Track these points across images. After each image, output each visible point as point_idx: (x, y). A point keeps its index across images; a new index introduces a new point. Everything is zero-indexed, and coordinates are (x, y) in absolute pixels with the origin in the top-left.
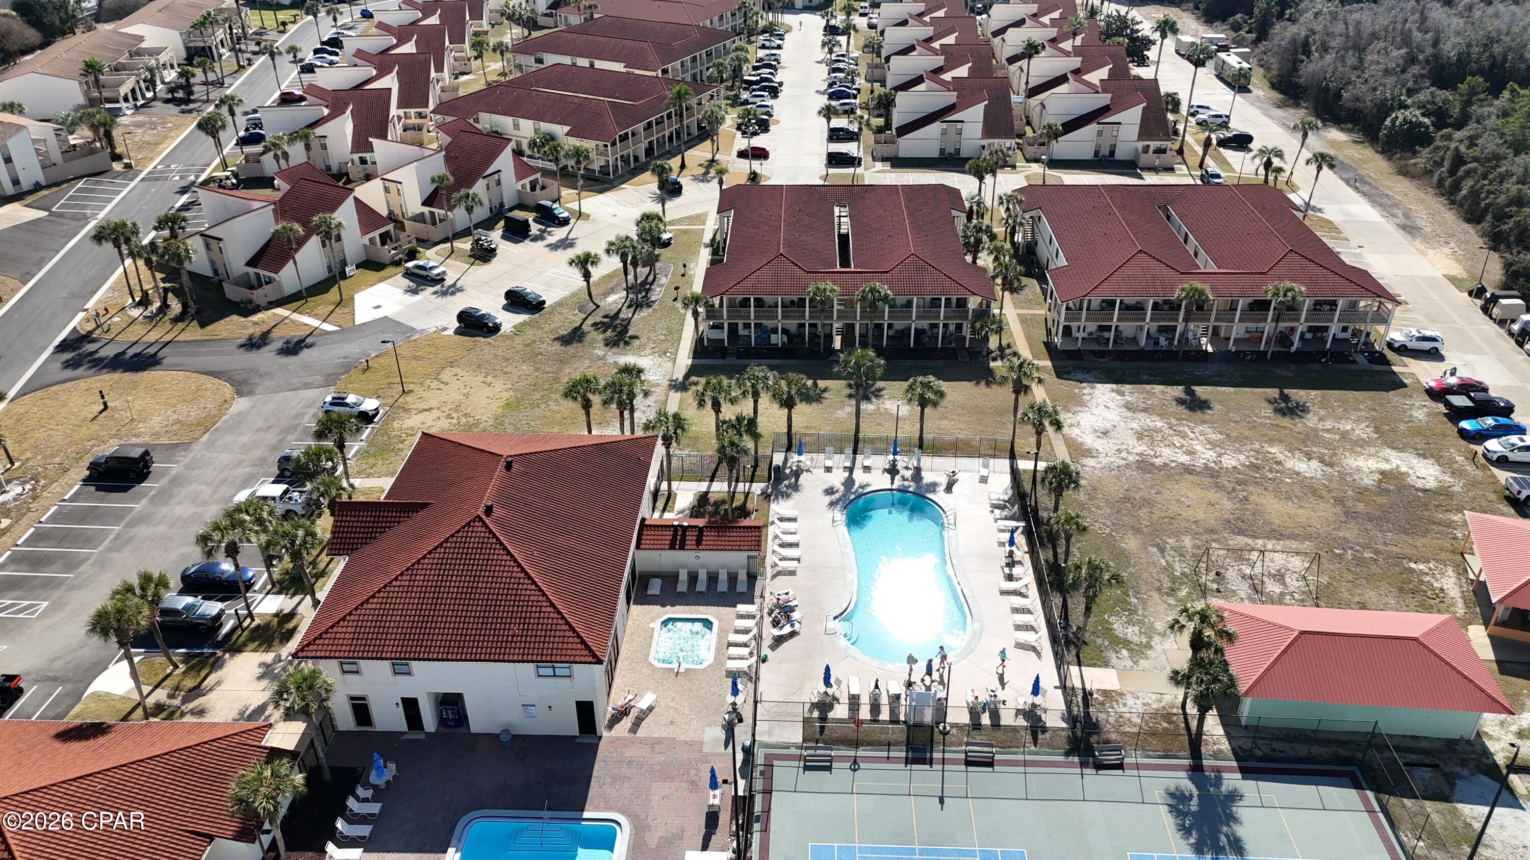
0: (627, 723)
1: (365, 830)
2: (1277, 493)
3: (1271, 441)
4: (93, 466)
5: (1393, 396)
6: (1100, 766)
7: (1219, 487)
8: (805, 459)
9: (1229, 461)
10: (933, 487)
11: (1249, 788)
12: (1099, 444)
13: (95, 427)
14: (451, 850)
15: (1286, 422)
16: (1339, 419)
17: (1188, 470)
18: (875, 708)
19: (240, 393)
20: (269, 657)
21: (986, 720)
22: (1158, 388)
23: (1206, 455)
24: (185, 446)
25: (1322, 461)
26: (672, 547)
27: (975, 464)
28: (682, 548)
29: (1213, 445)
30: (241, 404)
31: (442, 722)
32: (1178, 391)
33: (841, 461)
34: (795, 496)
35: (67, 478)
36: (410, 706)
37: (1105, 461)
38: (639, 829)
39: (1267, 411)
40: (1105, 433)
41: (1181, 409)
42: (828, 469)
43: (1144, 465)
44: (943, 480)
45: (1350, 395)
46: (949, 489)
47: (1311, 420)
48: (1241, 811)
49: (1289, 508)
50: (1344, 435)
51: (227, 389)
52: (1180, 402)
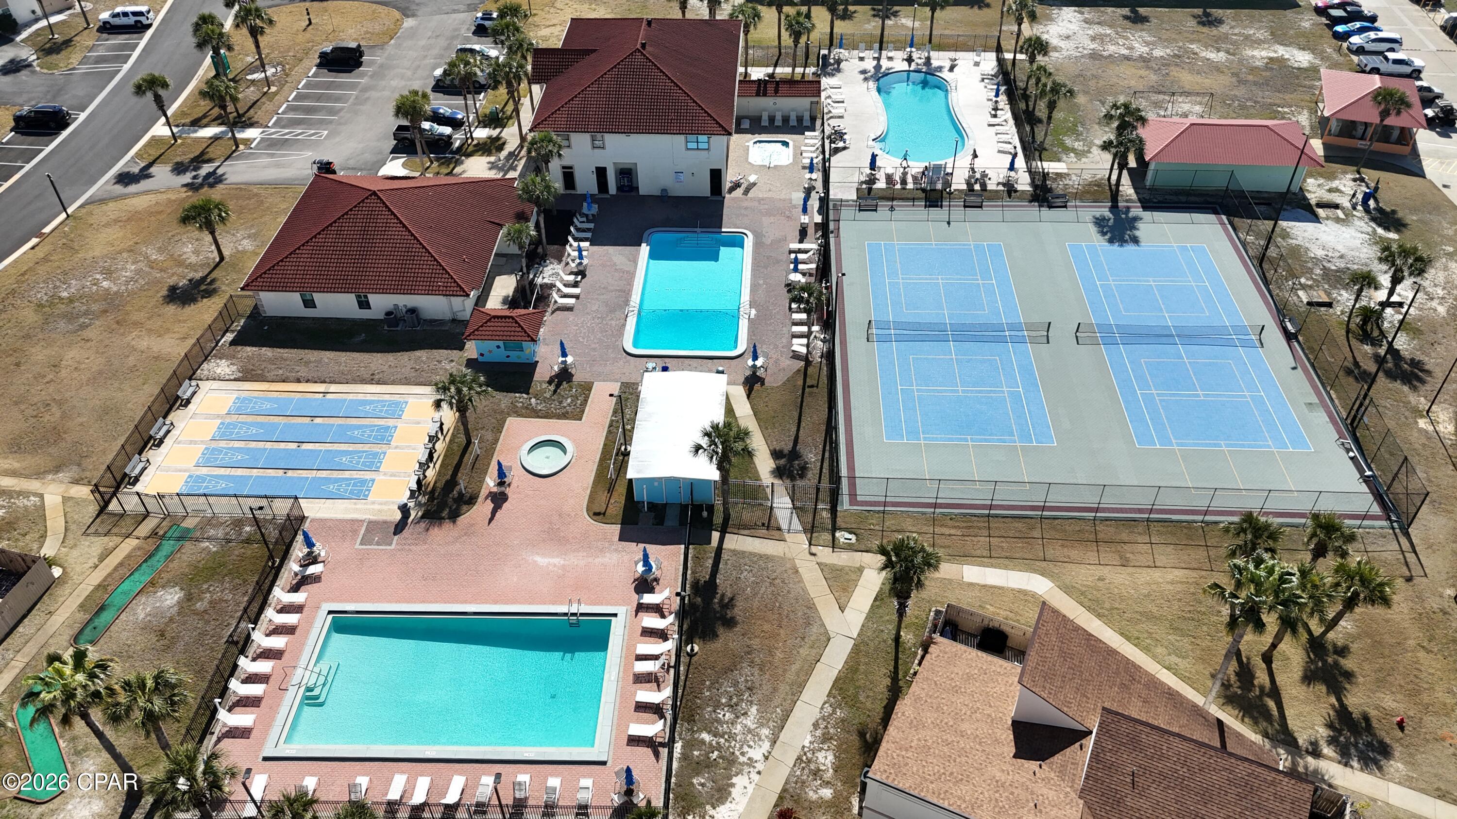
0: (739, 192)
1: (589, 235)
2: (1191, 71)
3: (1192, 41)
4: (323, 55)
5: (1289, 13)
6: (1050, 207)
7: (1148, 68)
8: (844, 53)
9: (1158, 53)
10: (940, 69)
11: (1147, 215)
12: (1062, 44)
13: (308, 35)
14: (644, 245)
15: (1205, 30)
16: (1245, 28)
17: (1127, 58)
18: (904, 182)
19: (408, 16)
20: (492, 159)
21: (977, 187)
22: (1110, 10)
23: (1141, 49)
24: (382, 46)
25: (1228, 52)
26: (758, 95)
27: (971, 56)
28: (765, 95)
29: (1147, 44)
30: (409, 23)
31: (620, 188)
32: (1126, 11)
33: (869, 55)
34: (839, 75)
35: (306, 63)
36: (601, 172)
37: (1065, 53)
38: (758, 236)
39: (1192, 23)
40: (1068, 37)
41: (1127, 23)
42: (862, 59)
43: (1095, 56)
44: (947, 64)
45: (1256, 12)
46: (951, 69)
47: (1224, 29)
48: (1140, 225)
49: (1198, 79)
50: (1247, 37)
51: (397, 14)
52: (1126, 18)
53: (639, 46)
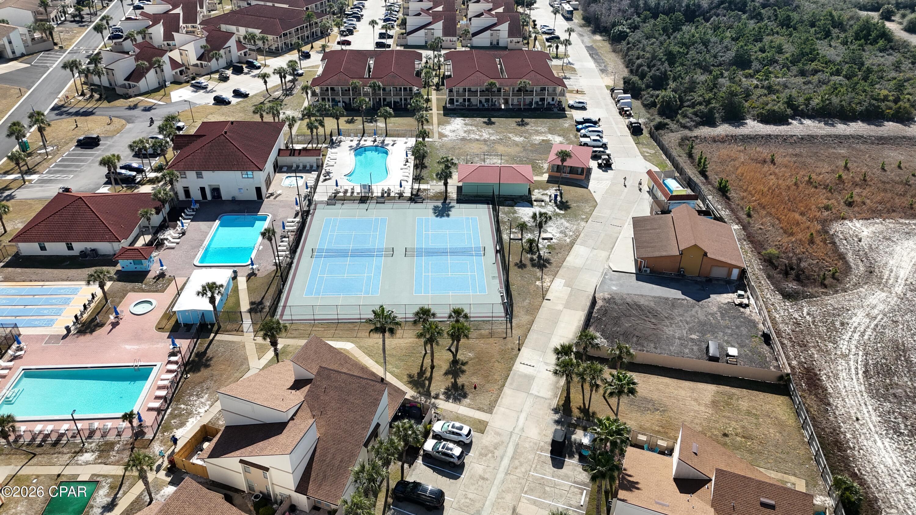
0: (272, 198)
1: (191, 217)
2: (504, 146)
3: (510, 133)
4: (79, 141)
5: (561, 121)
6: (415, 203)
7: (485, 144)
8: (343, 138)
9: (492, 138)
10: (387, 145)
11: (457, 206)
12: (450, 134)
13: (74, 132)
14: (217, 221)
15: (519, 128)
16: (537, 127)
17: (477, 140)
18: (352, 193)
19: (129, 123)
20: (155, 186)
21: (386, 195)
22: (478, 119)
23: (486, 136)
24: (112, 137)
25: (525, 138)
26: (290, 155)
27: (404, 139)
28: (294, 155)
29: (489, 134)
30: (129, 126)
31: (213, 197)
32: (486, 120)
33: (356, 139)
34: (338, 148)
35: (70, 145)
36: (203, 190)
37: (450, 138)
38: (274, 215)
39: (514, 125)
40: (454, 131)
41: (485, 125)
42: (352, 141)
43: (463, 139)
44: (392, 143)
45: (545, 120)
46: (393, 145)
47: (528, 127)
48: (453, 210)
49: (506, 149)
50: (537, 131)
51: (124, 122)
52: (485, 122)
53: (223, 133)
